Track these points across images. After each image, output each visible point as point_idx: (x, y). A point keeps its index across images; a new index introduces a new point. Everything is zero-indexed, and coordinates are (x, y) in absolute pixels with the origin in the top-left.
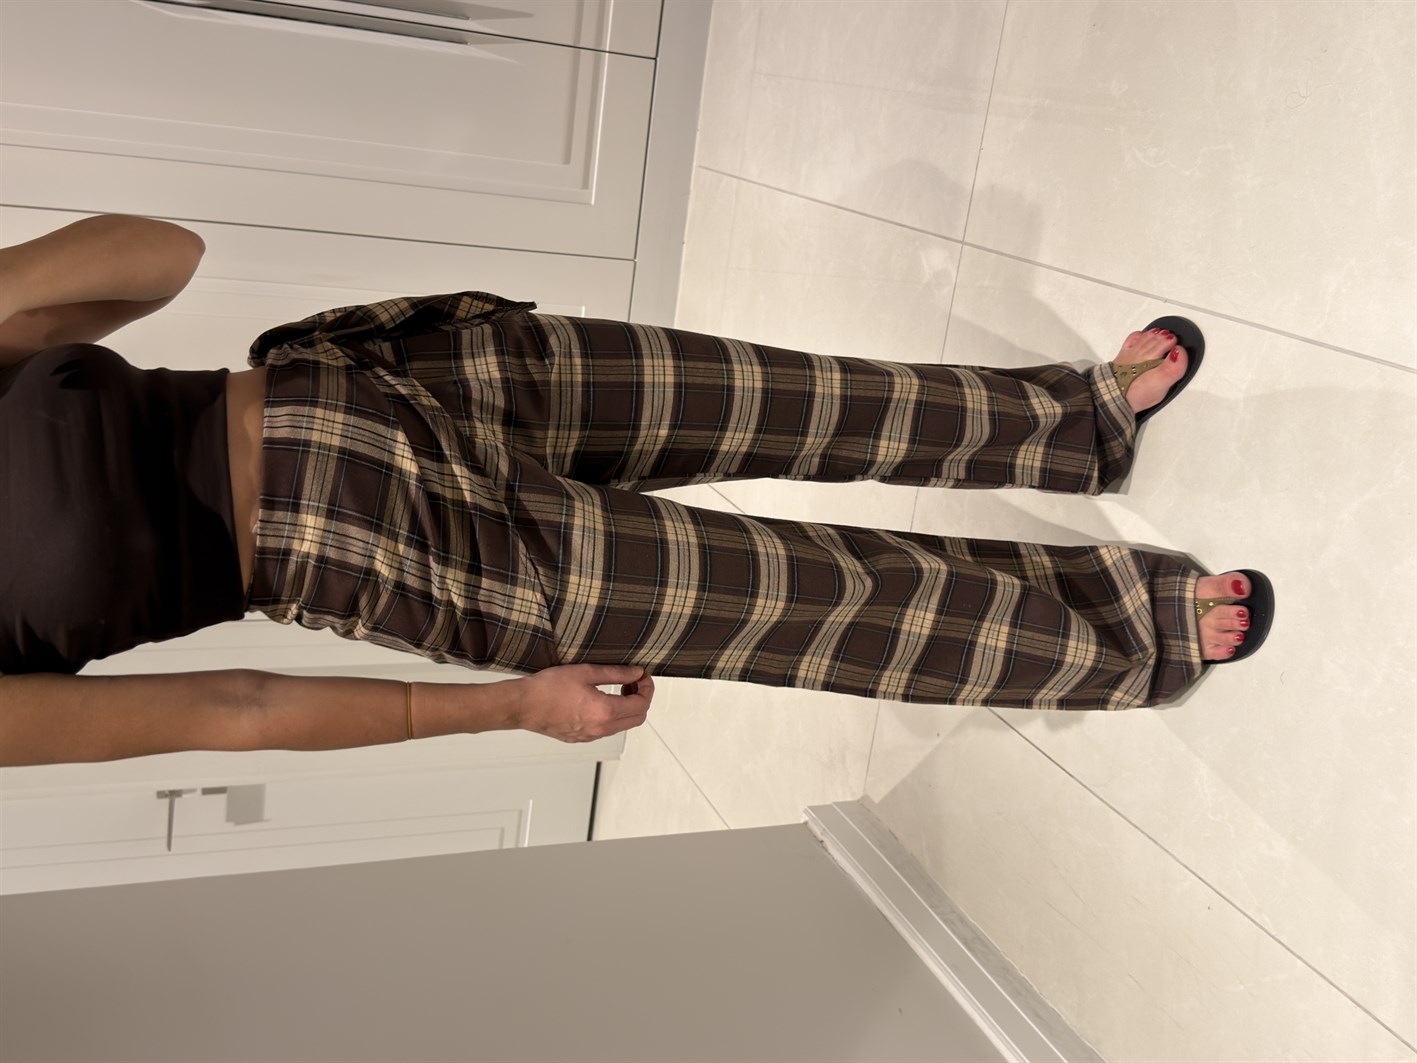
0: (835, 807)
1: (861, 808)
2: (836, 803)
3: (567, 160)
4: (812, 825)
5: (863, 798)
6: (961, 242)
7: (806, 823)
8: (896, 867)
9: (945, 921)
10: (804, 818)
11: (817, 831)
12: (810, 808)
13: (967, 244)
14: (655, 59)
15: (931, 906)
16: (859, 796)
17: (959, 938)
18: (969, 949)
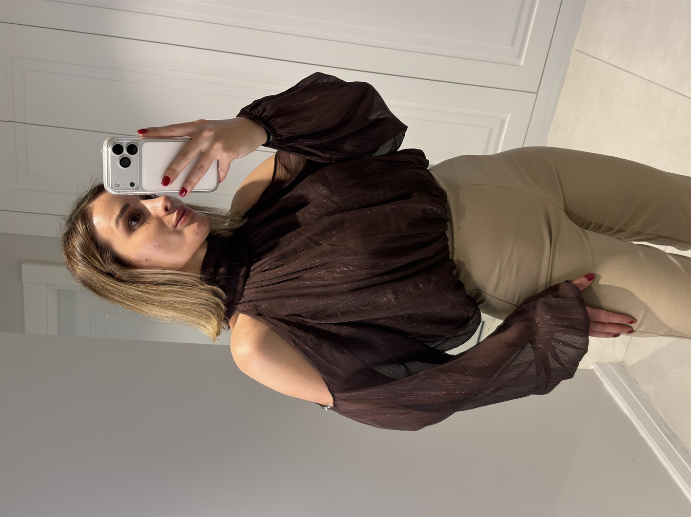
0: (608, 364)
1: (621, 367)
2: (609, 363)
3: (512, 45)
4: (596, 371)
5: (622, 362)
7: (593, 369)
8: (636, 396)
9: (658, 425)
10: (592, 367)
11: (598, 374)
12: (597, 363)
15: (652, 417)
16: (620, 361)
17: (663, 432)
18: (668, 439)
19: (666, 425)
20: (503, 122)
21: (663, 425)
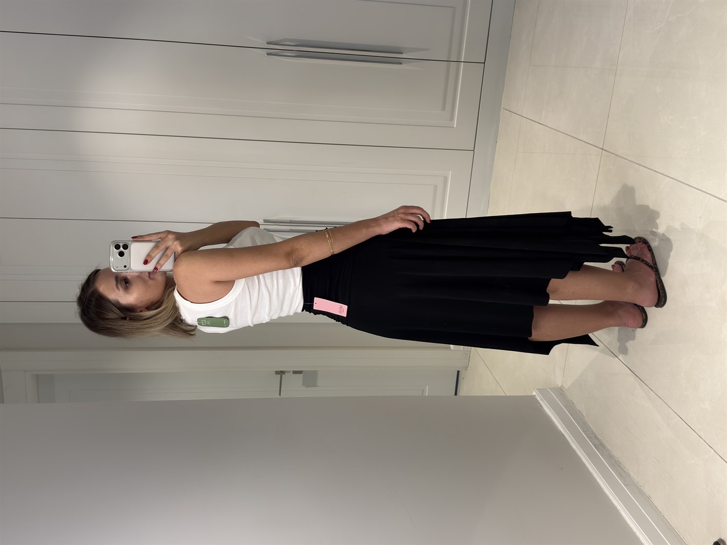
0: (548, 390)
1: (560, 391)
2: (548, 388)
3: (444, 109)
4: (536, 396)
5: (561, 386)
6: (602, 149)
7: (534, 395)
8: (570, 414)
9: (588, 438)
10: (534, 393)
11: (539, 399)
12: (537, 389)
13: (604, 150)
14: (484, 63)
15: (583, 431)
16: (560, 386)
17: (593, 444)
18: (596, 448)
19: (596, 437)
20: (446, 179)
21: (593, 437)
